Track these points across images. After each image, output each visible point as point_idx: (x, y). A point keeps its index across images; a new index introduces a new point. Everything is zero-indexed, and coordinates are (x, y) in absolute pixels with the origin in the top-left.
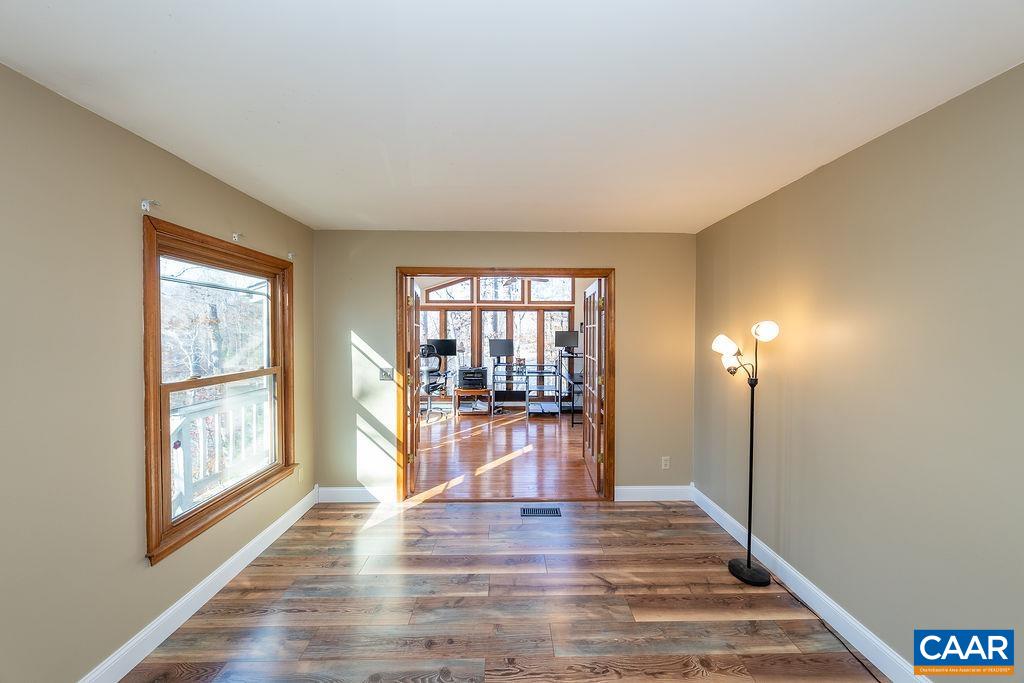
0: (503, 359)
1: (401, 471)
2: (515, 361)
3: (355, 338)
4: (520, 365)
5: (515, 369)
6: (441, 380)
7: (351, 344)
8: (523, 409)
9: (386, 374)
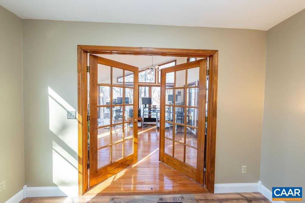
0: (147, 106)
1: (81, 176)
2: (152, 106)
3: (51, 91)
4: (154, 108)
5: (152, 109)
6: (121, 114)
7: (48, 95)
8: (155, 125)
9: (71, 115)
